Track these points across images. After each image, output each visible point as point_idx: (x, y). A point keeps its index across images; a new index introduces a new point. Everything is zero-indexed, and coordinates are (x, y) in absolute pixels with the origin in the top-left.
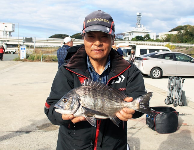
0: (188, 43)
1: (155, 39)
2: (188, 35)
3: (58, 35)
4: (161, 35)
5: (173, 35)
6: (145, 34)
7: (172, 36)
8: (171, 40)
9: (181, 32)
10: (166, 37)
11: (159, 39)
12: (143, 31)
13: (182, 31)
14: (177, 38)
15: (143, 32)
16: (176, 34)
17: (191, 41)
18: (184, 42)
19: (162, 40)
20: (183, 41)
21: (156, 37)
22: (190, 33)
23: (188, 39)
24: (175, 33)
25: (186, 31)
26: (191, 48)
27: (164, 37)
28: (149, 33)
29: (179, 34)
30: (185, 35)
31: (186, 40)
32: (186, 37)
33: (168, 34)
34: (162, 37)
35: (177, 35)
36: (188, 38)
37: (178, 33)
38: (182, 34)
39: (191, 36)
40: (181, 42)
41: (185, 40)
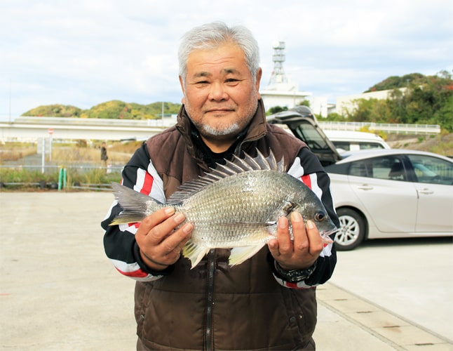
0: (421, 123)
1: (325, 115)
2: (421, 100)
3: (48, 107)
4: (343, 102)
5: (376, 101)
6: (298, 101)
7: (373, 106)
8: (370, 116)
9: (400, 93)
10: (357, 107)
11: (336, 115)
12: (292, 93)
13: (403, 90)
14: (388, 110)
15: (292, 96)
16: (385, 98)
17: (429, 118)
18: (410, 121)
19: (346, 116)
20: (407, 117)
21: (329, 109)
22: (426, 93)
23: (420, 112)
24: (383, 95)
25: (413, 90)
26: (432, 137)
27: (353, 108)
28: (307, 99)
29: (395, 98)
30: (412, 100)
31: (416, 115)
32: (415, 105)
33: (363, 100)
34: (345, 109)
35: (388, 101)
36: (420, 110)
37: (392, 95)
38: (404, 97)
39: (428, 102)
40: (399, 122)
41: (411, 114)
